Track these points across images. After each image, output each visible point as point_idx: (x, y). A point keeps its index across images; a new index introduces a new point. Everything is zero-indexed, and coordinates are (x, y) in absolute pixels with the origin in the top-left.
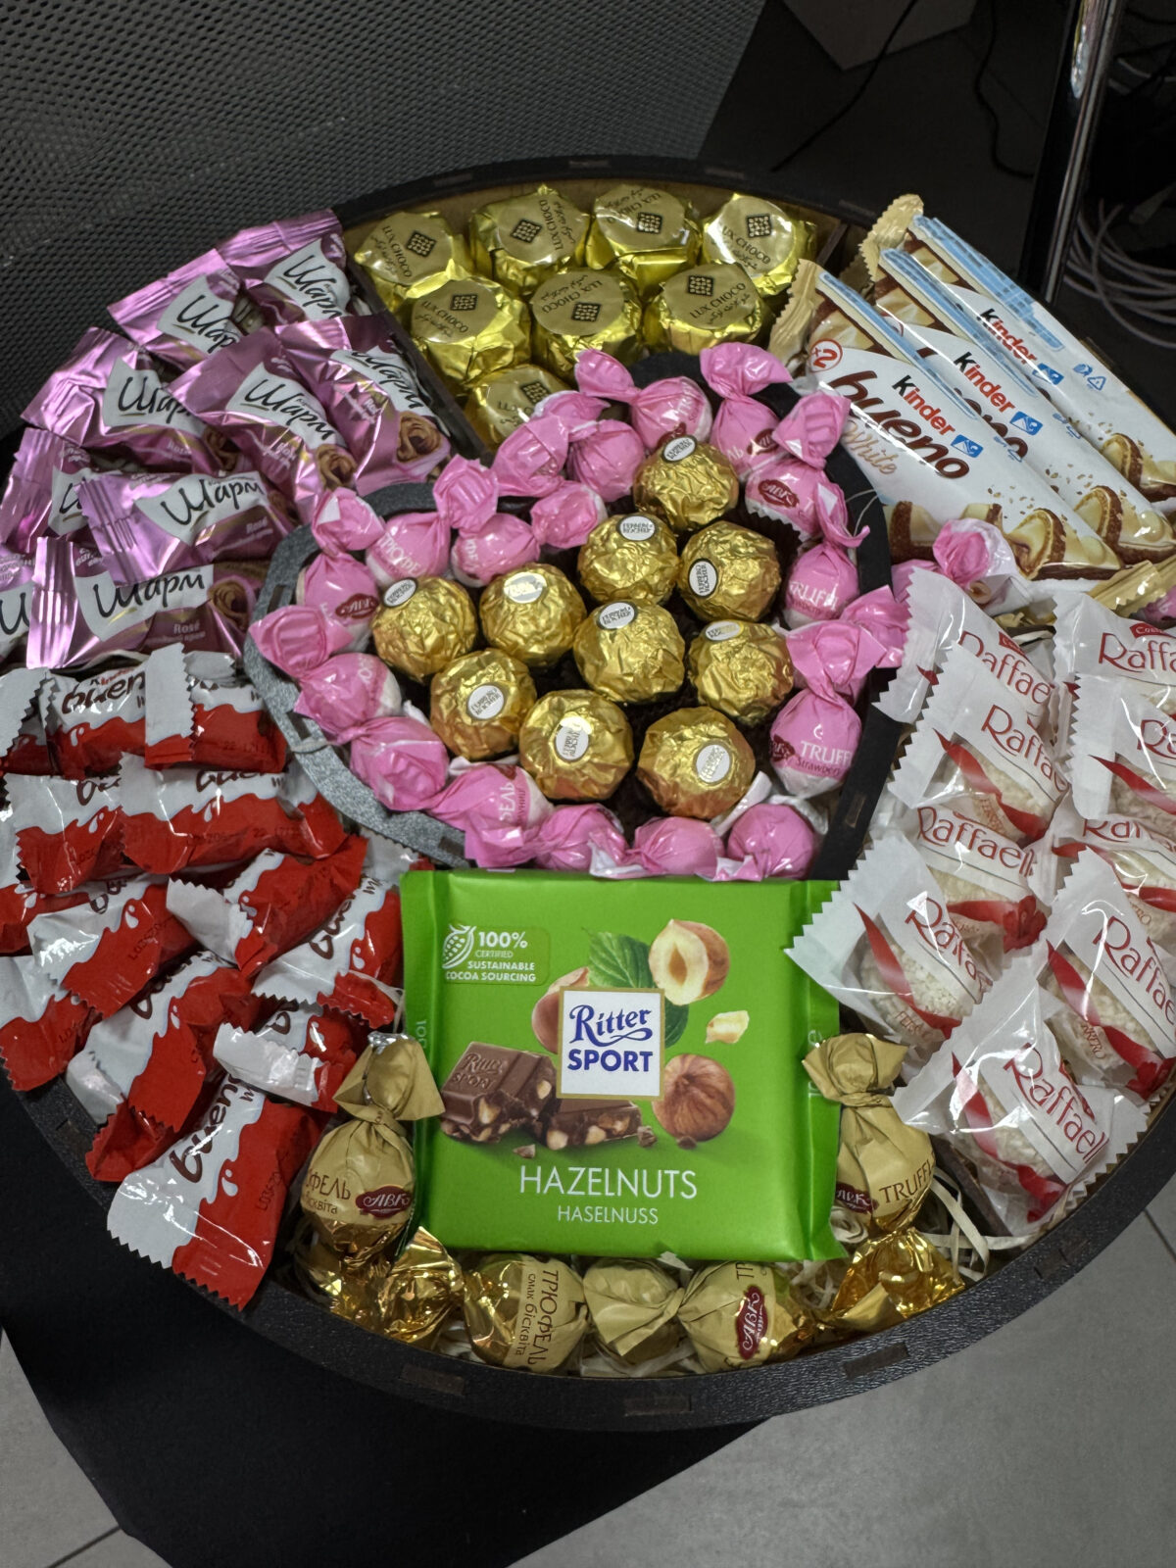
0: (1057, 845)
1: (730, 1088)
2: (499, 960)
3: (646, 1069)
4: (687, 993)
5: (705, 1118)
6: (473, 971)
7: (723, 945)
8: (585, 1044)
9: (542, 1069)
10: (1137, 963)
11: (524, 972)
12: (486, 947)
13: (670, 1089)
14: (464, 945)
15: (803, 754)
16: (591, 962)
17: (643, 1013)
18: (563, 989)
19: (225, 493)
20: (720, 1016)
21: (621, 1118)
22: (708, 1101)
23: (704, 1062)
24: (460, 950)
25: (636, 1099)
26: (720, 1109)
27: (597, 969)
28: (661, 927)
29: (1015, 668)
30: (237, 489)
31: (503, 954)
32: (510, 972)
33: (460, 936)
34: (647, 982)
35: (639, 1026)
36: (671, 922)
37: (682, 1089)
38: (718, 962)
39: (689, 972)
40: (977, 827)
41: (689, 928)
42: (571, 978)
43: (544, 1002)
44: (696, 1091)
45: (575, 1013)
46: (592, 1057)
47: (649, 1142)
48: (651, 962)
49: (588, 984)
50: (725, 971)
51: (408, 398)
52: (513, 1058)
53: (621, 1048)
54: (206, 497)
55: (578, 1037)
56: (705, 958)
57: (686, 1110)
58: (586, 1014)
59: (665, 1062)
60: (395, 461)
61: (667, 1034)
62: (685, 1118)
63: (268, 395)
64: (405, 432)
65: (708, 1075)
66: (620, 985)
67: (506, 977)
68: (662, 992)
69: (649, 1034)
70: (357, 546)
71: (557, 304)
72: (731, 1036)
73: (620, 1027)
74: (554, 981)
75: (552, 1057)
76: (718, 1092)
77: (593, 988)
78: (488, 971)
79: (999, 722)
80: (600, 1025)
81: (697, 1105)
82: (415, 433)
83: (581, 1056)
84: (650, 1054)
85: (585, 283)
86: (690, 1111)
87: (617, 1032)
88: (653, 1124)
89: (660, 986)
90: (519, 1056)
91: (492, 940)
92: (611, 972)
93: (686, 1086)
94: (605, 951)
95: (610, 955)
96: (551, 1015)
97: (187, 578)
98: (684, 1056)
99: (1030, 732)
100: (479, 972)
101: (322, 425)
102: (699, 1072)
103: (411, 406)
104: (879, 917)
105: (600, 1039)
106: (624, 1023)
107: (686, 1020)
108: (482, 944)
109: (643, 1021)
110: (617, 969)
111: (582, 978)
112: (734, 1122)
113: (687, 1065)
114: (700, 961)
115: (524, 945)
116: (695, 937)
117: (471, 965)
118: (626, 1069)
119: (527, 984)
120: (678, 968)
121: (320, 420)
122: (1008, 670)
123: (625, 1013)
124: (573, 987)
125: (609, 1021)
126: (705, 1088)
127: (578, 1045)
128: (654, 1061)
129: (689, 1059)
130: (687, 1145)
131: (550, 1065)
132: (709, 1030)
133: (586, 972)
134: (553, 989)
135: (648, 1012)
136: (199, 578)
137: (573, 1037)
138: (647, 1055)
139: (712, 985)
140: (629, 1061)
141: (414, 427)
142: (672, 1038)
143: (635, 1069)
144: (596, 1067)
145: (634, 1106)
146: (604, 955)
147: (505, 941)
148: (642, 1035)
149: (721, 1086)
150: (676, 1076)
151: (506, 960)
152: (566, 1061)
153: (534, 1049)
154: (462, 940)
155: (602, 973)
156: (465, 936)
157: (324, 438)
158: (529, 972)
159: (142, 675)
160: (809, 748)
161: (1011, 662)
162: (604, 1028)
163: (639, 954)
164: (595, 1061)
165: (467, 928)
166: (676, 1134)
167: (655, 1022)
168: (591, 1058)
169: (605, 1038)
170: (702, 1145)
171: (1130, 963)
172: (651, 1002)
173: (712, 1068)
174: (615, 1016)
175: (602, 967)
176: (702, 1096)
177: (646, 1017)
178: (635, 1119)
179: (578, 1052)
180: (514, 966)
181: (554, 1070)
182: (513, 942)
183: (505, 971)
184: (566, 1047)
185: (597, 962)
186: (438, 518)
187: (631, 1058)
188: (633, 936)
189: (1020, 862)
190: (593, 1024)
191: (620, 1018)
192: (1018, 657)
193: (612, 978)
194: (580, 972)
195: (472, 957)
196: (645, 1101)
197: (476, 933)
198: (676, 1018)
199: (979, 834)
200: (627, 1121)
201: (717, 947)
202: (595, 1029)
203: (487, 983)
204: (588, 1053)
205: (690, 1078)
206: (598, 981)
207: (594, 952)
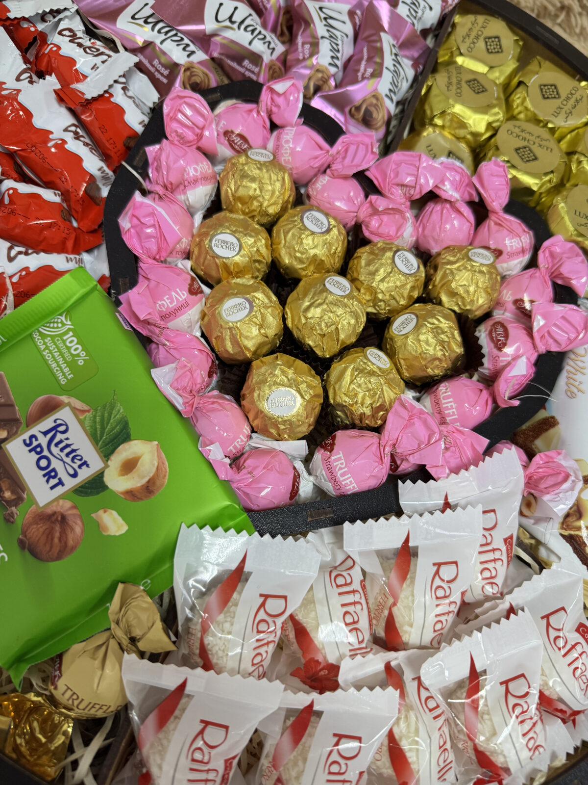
0: (393, 664)
1: (73, 549)
2: (62, 354)
3: (52, 488)
4: (117, 482)
5: (45, 544)
6: (45, 343)
7: (162, 485)
8: (43, 441)
9: (12, 425)
10: (339, 773)
11: (64, 374)
12: (64, 342)
13: (49, 511)
14: (58, 327)
15: (333, 458)
16: (96, 410)
17: (85, 463)
18: (69, 404)
19: (253, 31)
20: (114, 513)
21: (13, 493)
22: (56, 540)
23: (79, 522)
24: (53, 328)
25: (30, 494)
26: (56, 550)
27: (95, 417)
28: (148, 439)
29: (495, 560)
30: (261, 36)
31: (67, 355)
32: (59, 366)
33: (62, 322)
34: (107, 453)
35: (76, 466)
36: (156, 443)
37: (53, 519)
38: (149, 489)
39: (129, 476)
40: (363, 601)
41: (159, 456)
42: (79, 404)
43: (54, 399)
44: (58, 528)
45: (59, 422)
46: (39, 449)
47: (9, 519)
48: (121, 447)
49: (81, 417)
50: (147, 497)
51: (390, 90)
52: (9, 403)
53: (55, 464)
54: (242, 22)
55: (45, 433)
56: (147, 479)
57: (41, 530)
58: (62, 428)
59: (62, 497)
60: (347, 110)
61: (82, 487)
62: (37, 532)
63: (331, 18)
64: (368, 102)
65: (72, 529)
66: (94, 438)
67: (54, 365)
68: (107, 466)
69: (75, 475)
70: (277, 121)
71: (518, 136)
72: (106, 529)
73: (67, 455)
74: (70, 396)
75: (24, 425)
76: (66, 543)
77: (81, 423)
78: (50, 352)
79: (447, 572)
80: (61, 442)
81: (50, 534)
82: (372, 109)
83: (35, 443)
84: (63, 485)
85: (543, 143)
86: (43, 533)
87: (63, 455)
88: (21, 514)
89: (109, 463)
90: (12, 406)
91: (71, 342)
92: (98, 427)
93: (57, 520)
94: (110, 415)
95: (109, 419)
96: (49, 407)
97: (188, 45)
98: (74, 507)
99: (456, 597)
100: (47, 348)
101: (337, 58)
102: (71, 523)
103: (387, 96)
104: (250, 574)
105: (53, 448)
106: (71, 456)
107: (98, 493)
108: (65, 338)
109: (80, 467)
110: (103, 429)
111: (83, 412)
112: (54, 566)
113: (70, 512)
114: (144, 477)
115: (81, 363)
116: (156, 464)
117: (48, 340)
118: (44, 476)
119: (58, 381)
120: (129, 466)
121: (339, 55)
122: (490, 556)
123: (78, 453)
124: (74, 410)
125: (68, 446)
126: (63, 532)
127: (40, 437)
128: (60, 490)
129: (74, 511)
130: (22, 544)
131: (18, 429)
132: (101, 512)
133: (88, 411)
134: (64, 399)
135: (88, 466)
136: (193, 53)
137: (44, 430)
138: (61, 483)
139: (131, 495)
140: (50, 474)
141: (376, 106)
142: (81, 492)
143: (48, 481)
144: (34, 457)
145: (25, 496)
146: (106, 415)
147: (76, 349)
148: (72, 472)
149: (71, 543)
150: (59, 509)
151: (64, 359)
152: (26, 436)
153: (21, 412)
154: (60, 325)
155: (95, 422)
156: (63, 325)
157: (330, 64)
158: (66, 377)
159: (109, 56)
160: (340, 459)
161: (497, 555)
162: (61, 446)
163: (123, 436)
164: (38, 453)
165: (69, 323)
166: (24, 533)
167: (85, 474)
168: (37, 450)
169: (55, 450)
170: (27, 552)
171: (335, 768)
172: (96, 463)
173: (78, 530)
174: (73, 447)
175: (98, 419)
176: (57, 535)
177: (84, 467)
178: (18, 501)
179: (37, 440)
180: (63, 366)
181: (16, 432)
182: (78, 355)
183: (57, 362)
184: (35, 430)
185: (99, 414)
186: (328, 151)
187: (53, 474)
188: (131, 425)
189: (357, 646)
190: (59, 437)
191: (73, 451)
192: (504, 558)
193: (96, 429)
194: (86, 408)
195: (52, 337)
196: (34, 501)
197: (69, 330)
198: (96, 485)
199: (358, 607)
200: (13, 497)
201: (158, 483)
202: (56, 440)
203: (43, 357)
204: (39, 445)
205: (63, 520)
206: (87, 423)
207: (104, 408)
